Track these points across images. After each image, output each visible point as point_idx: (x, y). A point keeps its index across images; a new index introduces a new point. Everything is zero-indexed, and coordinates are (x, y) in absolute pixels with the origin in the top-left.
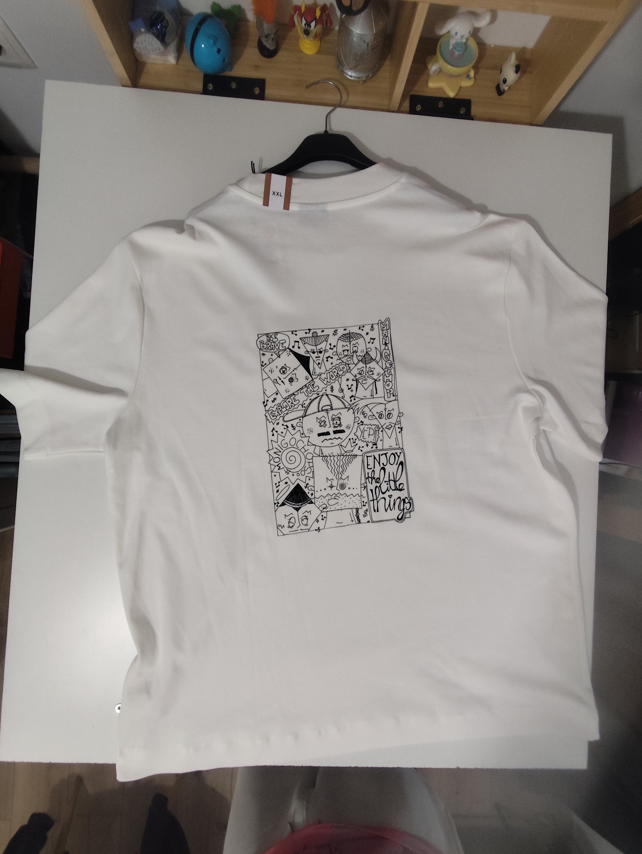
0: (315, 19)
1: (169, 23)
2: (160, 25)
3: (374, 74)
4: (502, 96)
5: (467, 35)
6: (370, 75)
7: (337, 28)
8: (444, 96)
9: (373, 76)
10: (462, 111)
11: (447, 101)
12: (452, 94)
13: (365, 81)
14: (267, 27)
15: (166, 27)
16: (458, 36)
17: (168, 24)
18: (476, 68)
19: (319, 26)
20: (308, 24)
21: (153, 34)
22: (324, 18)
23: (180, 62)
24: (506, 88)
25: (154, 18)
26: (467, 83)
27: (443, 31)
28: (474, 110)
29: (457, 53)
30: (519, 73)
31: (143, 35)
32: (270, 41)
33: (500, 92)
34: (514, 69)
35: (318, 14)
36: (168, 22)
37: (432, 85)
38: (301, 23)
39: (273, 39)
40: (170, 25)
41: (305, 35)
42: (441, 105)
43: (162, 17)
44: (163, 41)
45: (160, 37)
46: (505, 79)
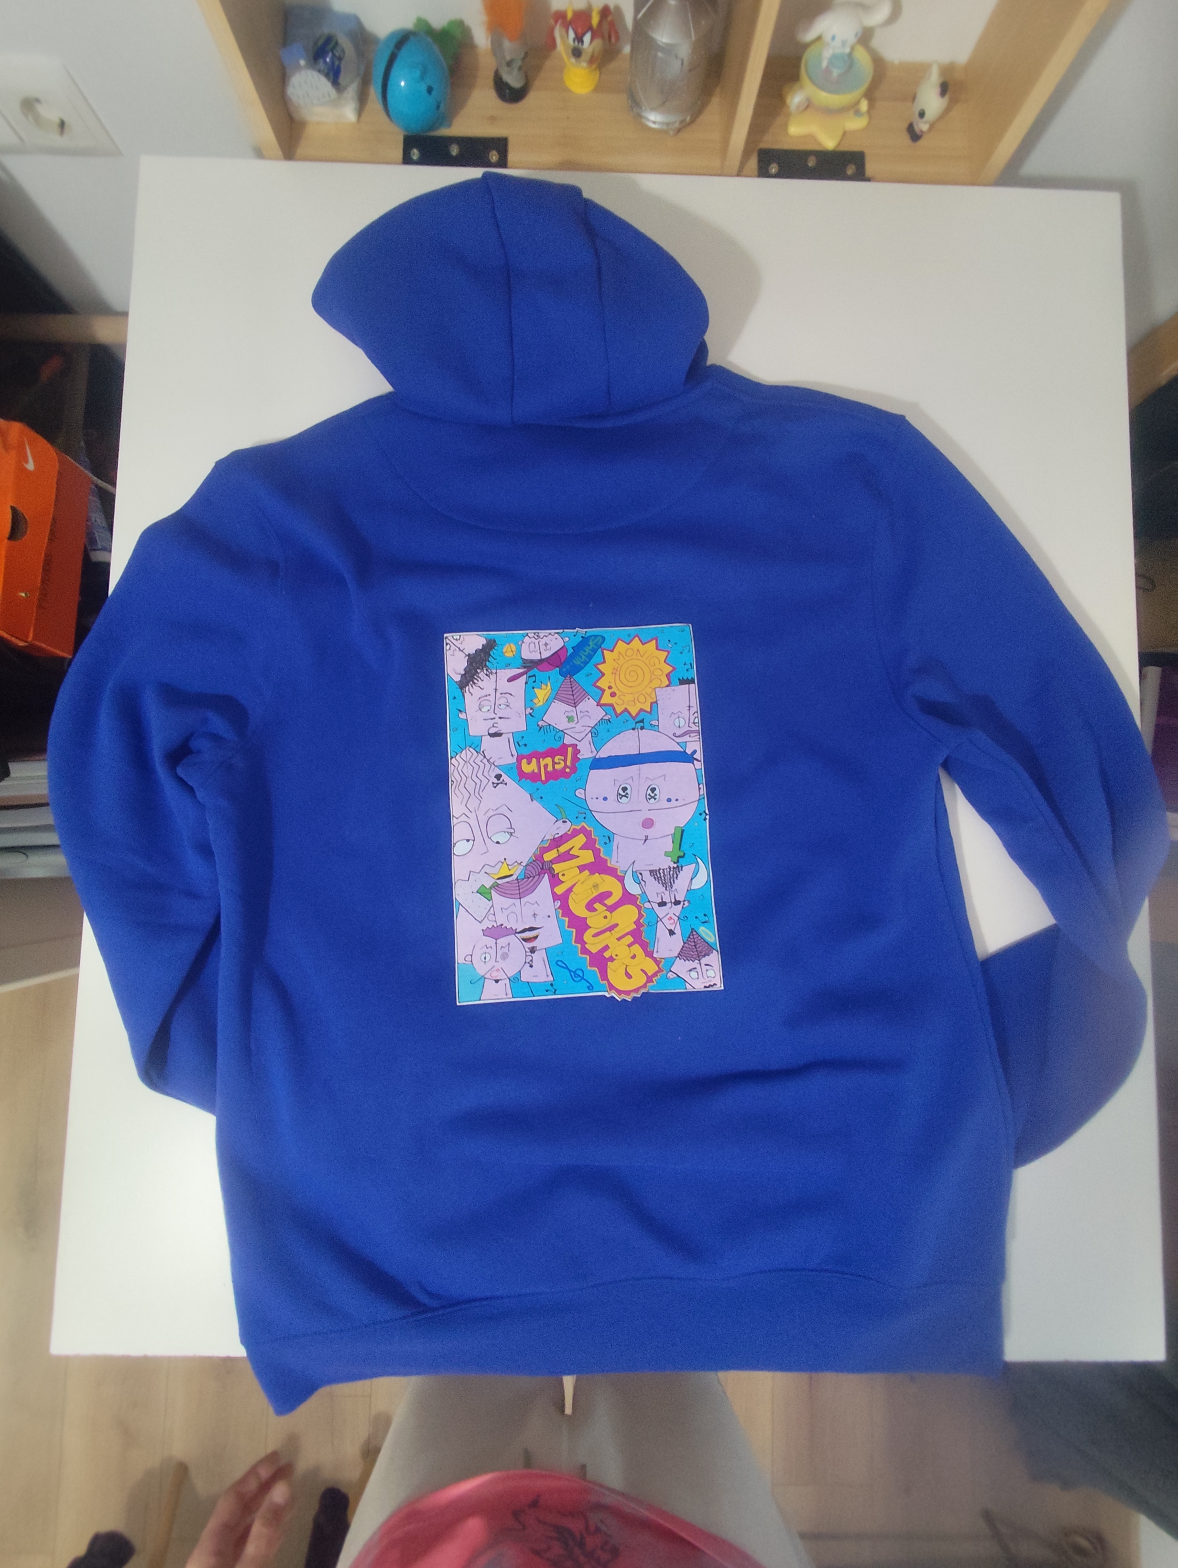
0: (590, 28)
1: (346, 52)
2: (330, 55)
3: (695, 116)
4: (921, 143)
5: (852, 39)
6: (688, 119)
7: (627, 49)
8: (817, 148)
9: (693, 121)
10: (850, 169)
11: (823, 155)
12: (829, 143)
13: (679, 130)
14: (509, 47)
15: (340, 59)
16: (838, 42)
17: (344, 53)
18: (870, 95)
19: (598, 42)
20: (579, 39)
21: (319, 71)
22: (605, 26)
23: (363, 118)
24: (925, 127)
25: (320, 43)
26: (856, 124)
27: (810, 36)
28: (870, 168)
29: (835, 73)
30: (947, 97)
31: (303, 72)
32: (515, 73)
33: (914, 135)
34: (938, 89)
35: (595, 20)
36: (343, 51)
37: (795, 130)
38: (567, 36)
39: (520, 68)
40: (347, 55)
41: (573, 60)
42: (812, 162)
43: (333, 44)
44: (335, 83)
45: (331, 75)
46: (921, 112)
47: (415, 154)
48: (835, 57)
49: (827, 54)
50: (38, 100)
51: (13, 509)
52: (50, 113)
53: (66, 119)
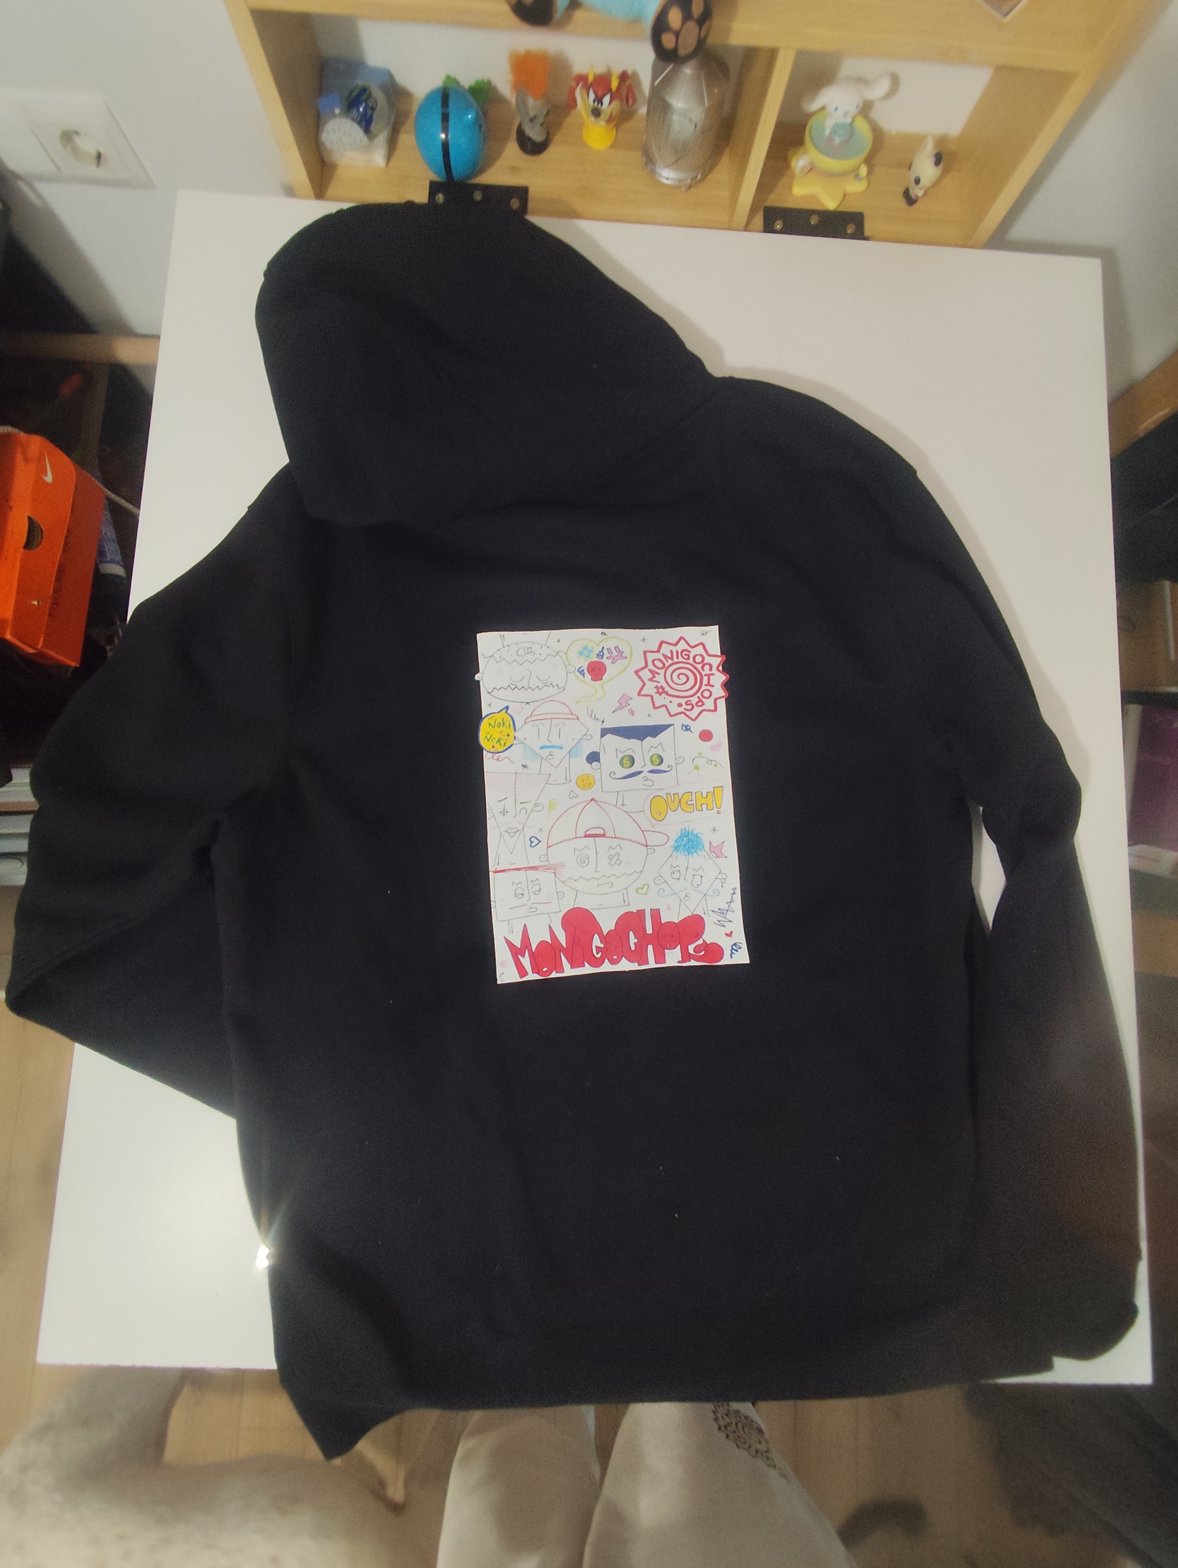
0: (610, 90)
1: (378, 101)
2: (364, 104)
3: (705, 174)
5: (853, 111)
6: (699, 176)
7: (643, 110)
8: (818, 207)
9: (702, 179)
10: (850, 229)
11: (825, 215)
12: (831, 204)
13: (690, 187)
14: (533, 104)
15: (373, 109)
16: (840, 112)
17: (377, 104)
18: (869, 161)
19: (616, 104)
20: (599, 100)
21: (353, 119)
22: (624, 91)
23: (391, 163)
24: (920, 193)
25: (354, 94)
26: (856, 187)
27: (814, 106)
28: (869, 228)
29: (837, 140)
30: (941, 166)
31: (338, 120)
32: (538, 128)
33: (910, 200)
34: (933, 160)
35: (614, 84)
36: (376, 102)
37: (798, 190)
38: (587, 97)
39: (542, 125)
40: (379, 106)
41: (593, 119)
42: (814, 221)
43: (367, 94)
44: (367, 130)
45: (364, 123)
46: (917, 179)
47: (441, 199)
48: (836, 128)
49: (829, 124)
50: (77, 133)
51: (30, 518)
52: (88, 146)
53: (103, 152)
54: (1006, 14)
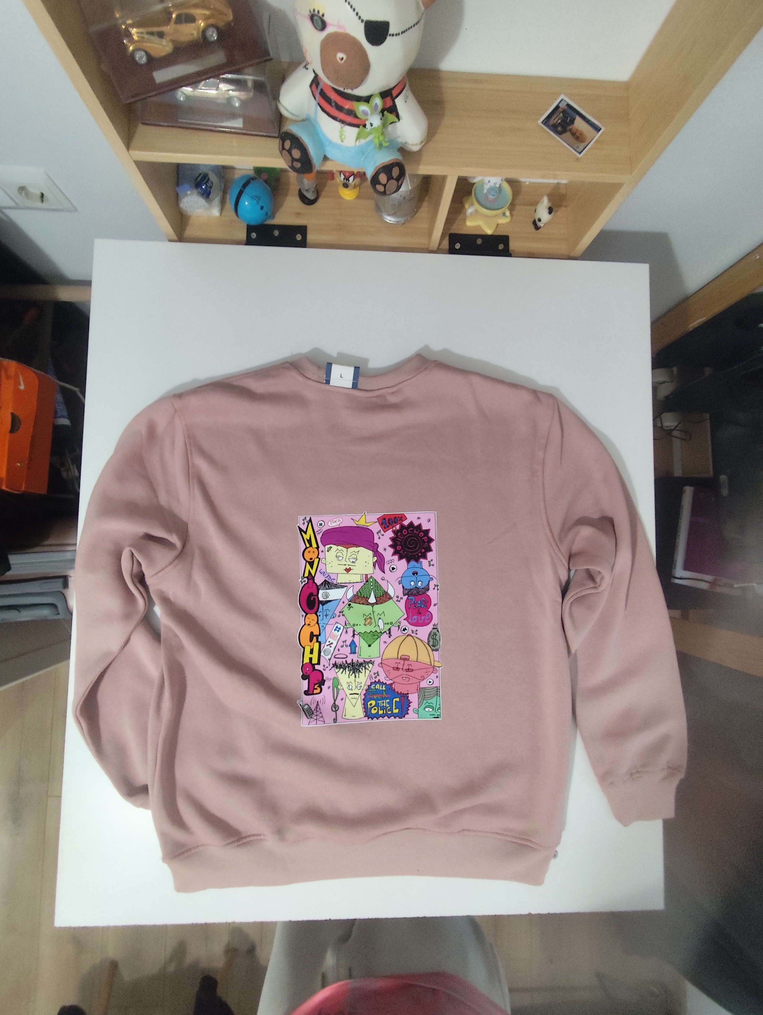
0: (353, 174)
1: (214, 182)
2: (205, 185)
4: (539, 230)
5: (500, 182)
6: (409, 218)
8: (483, 233)
9: (411, 218)
10: (501, 247)
11: (485, 238)
12: (489, 232)
13: (404, 223)
14: (307, 184)
15: (210, 187)
16: (491, 184)
17: (213, 184)
18: (512, 207)
19: (358, 179)
20: (347, 179)
21: (199, 194)
23: (223, 214)
24: (542, 225)
25: (199, 179)
26: (503, 221)
27: (476, 179)
28: (513, 245)
29: (491, 197)
30: (552, 214)
31: (189, 197)
32: (311, 193)
33: (537, 228)
34: (548, 211)
36: (212, 182)
37: (469, 223)
39: (314, 190)
40: (214, 185)
41: (344, 186)
42: (479, 241)
43: (207, 179)
44: (207, 198)
45: (205, 195)
46: (539, 218)
47: (254, 235)
48: (491, 189)
49: (487, 187)
50: (27, 187)
51: (12, 414)
52: (35, 191)
53: (44, 193)
54: (580, 153)
